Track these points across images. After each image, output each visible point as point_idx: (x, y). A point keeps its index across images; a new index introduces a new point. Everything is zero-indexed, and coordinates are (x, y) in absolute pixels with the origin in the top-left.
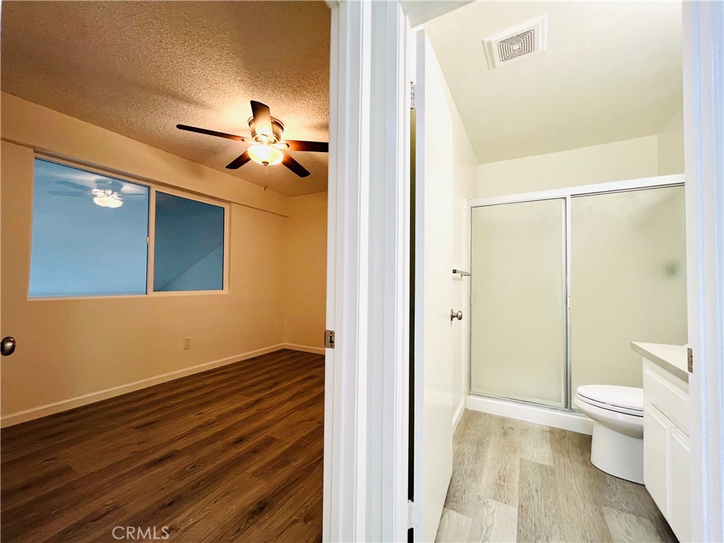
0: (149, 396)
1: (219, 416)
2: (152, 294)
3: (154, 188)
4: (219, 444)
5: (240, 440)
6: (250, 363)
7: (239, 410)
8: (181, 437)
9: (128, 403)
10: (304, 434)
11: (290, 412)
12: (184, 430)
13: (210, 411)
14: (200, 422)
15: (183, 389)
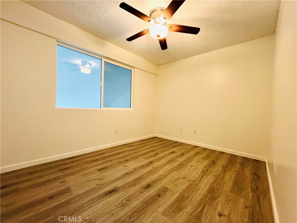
0: (102, 154)
1: (134, 169)
2: (103, 108)
3: (104, 60)
4: (138, 187)
5: (148, 186)
6: (142, 142)
7: (143, 167)
8: (118, 179)
9: (94, 156)
10: (184, 188)
11: (170, 172)
12: (119, 175)
13: (130, 165)
14: (126, 171)
15: (116, 152)
